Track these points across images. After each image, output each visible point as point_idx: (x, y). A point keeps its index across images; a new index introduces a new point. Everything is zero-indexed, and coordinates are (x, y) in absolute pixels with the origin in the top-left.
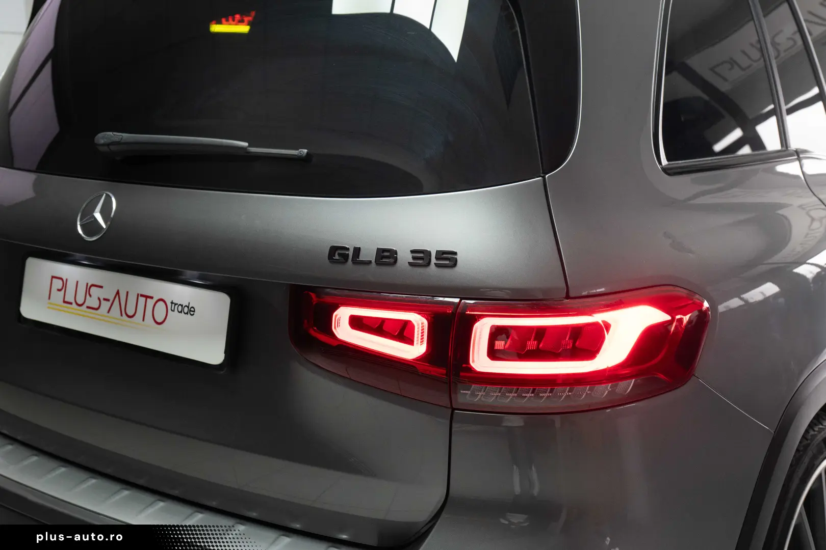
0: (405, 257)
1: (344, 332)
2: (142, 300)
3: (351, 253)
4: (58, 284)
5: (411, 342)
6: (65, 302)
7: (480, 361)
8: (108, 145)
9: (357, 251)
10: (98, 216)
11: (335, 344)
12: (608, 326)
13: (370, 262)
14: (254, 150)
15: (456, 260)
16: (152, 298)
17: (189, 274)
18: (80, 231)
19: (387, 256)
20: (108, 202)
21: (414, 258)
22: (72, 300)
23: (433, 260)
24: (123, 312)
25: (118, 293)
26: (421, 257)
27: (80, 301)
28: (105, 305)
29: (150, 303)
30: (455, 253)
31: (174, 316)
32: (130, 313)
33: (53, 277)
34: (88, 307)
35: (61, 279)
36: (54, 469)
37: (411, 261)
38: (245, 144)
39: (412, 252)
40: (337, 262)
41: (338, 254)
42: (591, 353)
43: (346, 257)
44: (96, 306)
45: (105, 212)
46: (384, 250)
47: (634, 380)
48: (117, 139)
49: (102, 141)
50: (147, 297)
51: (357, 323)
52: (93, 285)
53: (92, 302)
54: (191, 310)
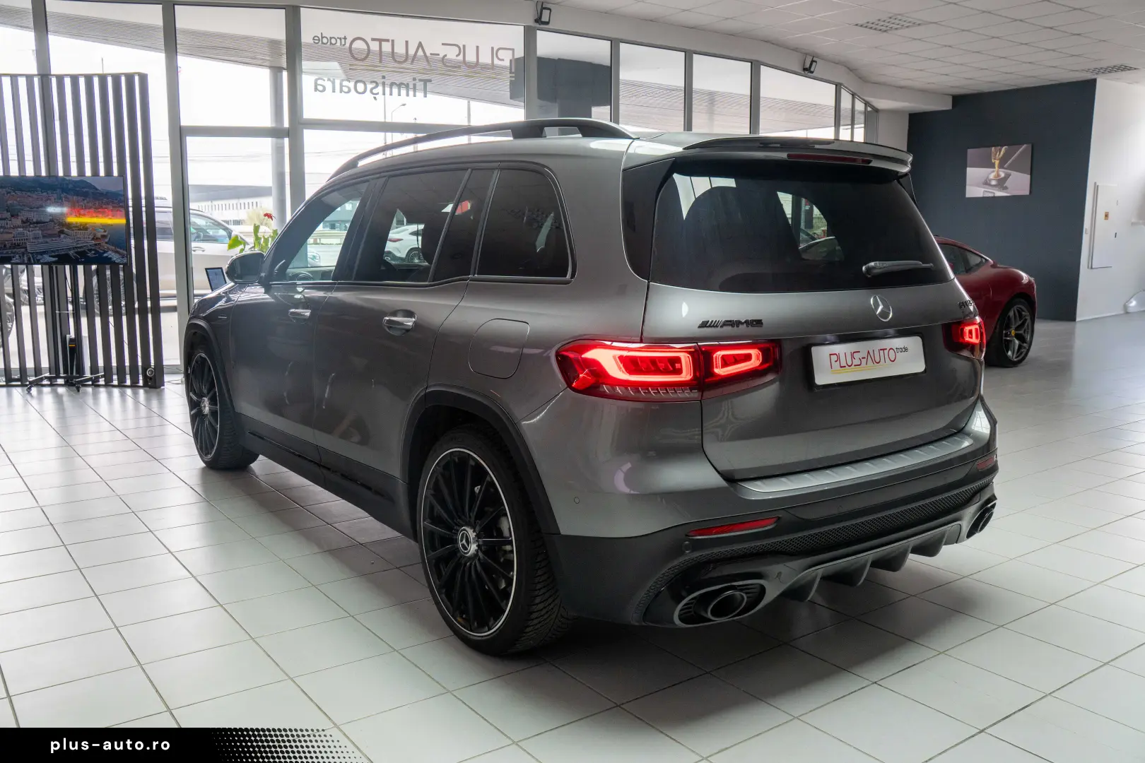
2: (882, 352)
4: (834, 358)
6: (841, 367)
16: (886, 349)
22: (845, 365)
24: (874, 361)
25: (868, 352)
27: (850, 364)
28: (864, 361)
29: (886, 352)
31: (900, 355)
32: (878, 360)
33: (831, 355)
34: (855, 365)
35: (836, 354)
38: (921, 263)
44: (859, 363)
50: (884, 350)
52: (854, 352)
53: (856, 362)
54: (906, 350)
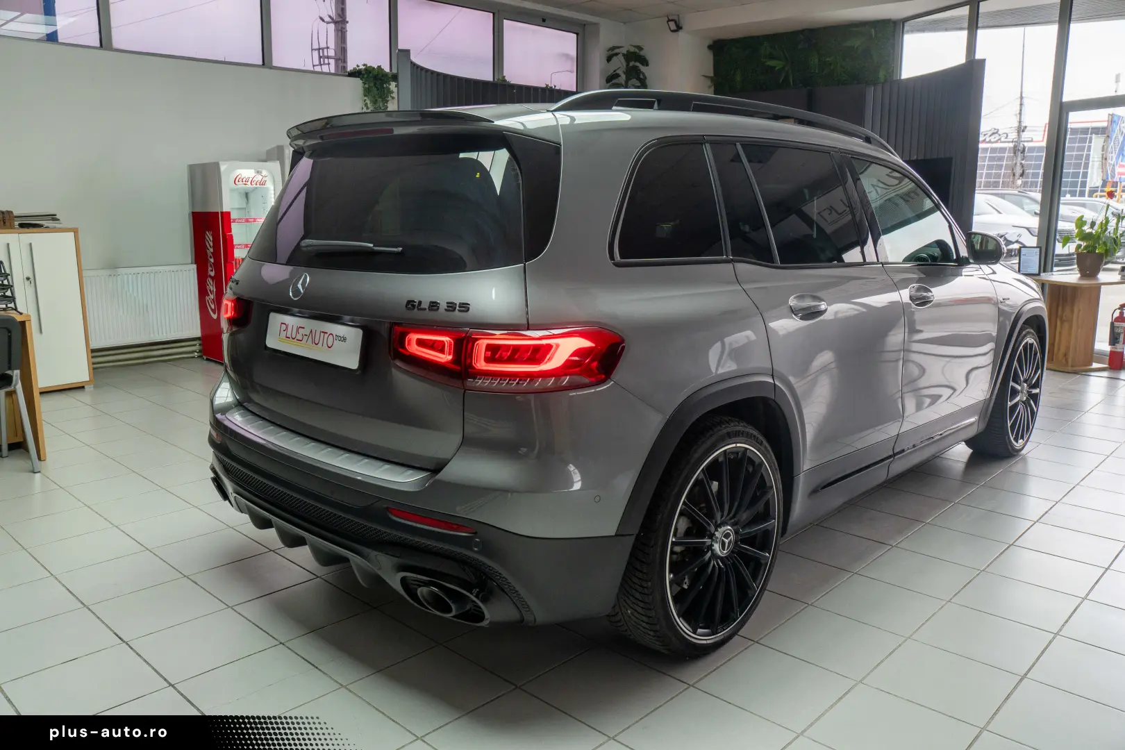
0: (443, 306)
1: (414, 349)
2: (322, 334)
3: (416, 304)
4: (284, 327)
5: (444, 353)
6: (287, 337)
7: (481, 365)
8: (307, 246)
9: (420, 303)
10: (300, 286)
11: (408, 354)
12: (558, 346)
13: (426, 309)
14: (376, 248)
15: (469, 308)
16: (326, 333)
17: (347, 318)
18: (291, 295)
19: (434, 306)
20: (306, 278)
21: (448, 307)
22: (290, 336)
23: (457, 308)
24: (314, 342)
25: (311, 331)
26: (451, 306)
27: (294, 337)
28: (305, 338)
29: (326, 336)
30: (469, 304)
31: (337, 343)
32: (316, 342)
33: (282, 324)
34: (297, 340)
35: (285, 324)
36: (307, 444)
37: (446, 308)
38: (372, 245)
39: (447, 303)
40: (409, 309)
41: (411, 304)
42: (538, 361)
43: (414, 306)
44: (301, 339)
45: (303, 285)
46: (433, 303)
47: (568, 377)
48: (311, 243)
49: (303, 245)
51: (421, 343)
52: (300, 327)
53: (299, 337)
54: (344, 339)
